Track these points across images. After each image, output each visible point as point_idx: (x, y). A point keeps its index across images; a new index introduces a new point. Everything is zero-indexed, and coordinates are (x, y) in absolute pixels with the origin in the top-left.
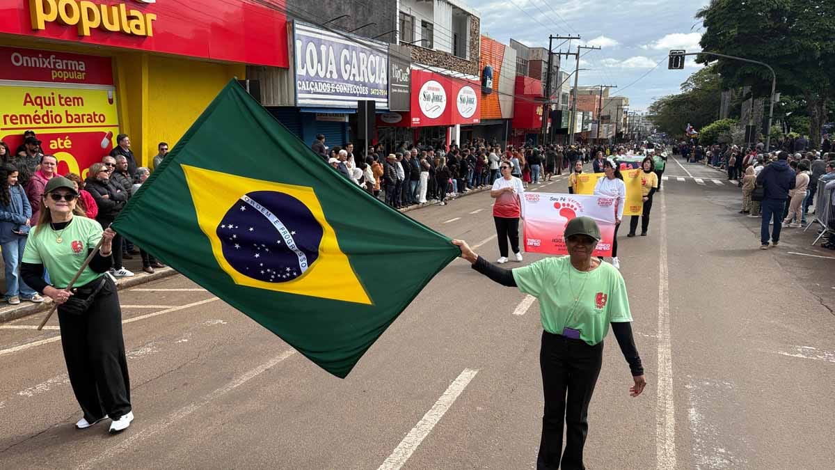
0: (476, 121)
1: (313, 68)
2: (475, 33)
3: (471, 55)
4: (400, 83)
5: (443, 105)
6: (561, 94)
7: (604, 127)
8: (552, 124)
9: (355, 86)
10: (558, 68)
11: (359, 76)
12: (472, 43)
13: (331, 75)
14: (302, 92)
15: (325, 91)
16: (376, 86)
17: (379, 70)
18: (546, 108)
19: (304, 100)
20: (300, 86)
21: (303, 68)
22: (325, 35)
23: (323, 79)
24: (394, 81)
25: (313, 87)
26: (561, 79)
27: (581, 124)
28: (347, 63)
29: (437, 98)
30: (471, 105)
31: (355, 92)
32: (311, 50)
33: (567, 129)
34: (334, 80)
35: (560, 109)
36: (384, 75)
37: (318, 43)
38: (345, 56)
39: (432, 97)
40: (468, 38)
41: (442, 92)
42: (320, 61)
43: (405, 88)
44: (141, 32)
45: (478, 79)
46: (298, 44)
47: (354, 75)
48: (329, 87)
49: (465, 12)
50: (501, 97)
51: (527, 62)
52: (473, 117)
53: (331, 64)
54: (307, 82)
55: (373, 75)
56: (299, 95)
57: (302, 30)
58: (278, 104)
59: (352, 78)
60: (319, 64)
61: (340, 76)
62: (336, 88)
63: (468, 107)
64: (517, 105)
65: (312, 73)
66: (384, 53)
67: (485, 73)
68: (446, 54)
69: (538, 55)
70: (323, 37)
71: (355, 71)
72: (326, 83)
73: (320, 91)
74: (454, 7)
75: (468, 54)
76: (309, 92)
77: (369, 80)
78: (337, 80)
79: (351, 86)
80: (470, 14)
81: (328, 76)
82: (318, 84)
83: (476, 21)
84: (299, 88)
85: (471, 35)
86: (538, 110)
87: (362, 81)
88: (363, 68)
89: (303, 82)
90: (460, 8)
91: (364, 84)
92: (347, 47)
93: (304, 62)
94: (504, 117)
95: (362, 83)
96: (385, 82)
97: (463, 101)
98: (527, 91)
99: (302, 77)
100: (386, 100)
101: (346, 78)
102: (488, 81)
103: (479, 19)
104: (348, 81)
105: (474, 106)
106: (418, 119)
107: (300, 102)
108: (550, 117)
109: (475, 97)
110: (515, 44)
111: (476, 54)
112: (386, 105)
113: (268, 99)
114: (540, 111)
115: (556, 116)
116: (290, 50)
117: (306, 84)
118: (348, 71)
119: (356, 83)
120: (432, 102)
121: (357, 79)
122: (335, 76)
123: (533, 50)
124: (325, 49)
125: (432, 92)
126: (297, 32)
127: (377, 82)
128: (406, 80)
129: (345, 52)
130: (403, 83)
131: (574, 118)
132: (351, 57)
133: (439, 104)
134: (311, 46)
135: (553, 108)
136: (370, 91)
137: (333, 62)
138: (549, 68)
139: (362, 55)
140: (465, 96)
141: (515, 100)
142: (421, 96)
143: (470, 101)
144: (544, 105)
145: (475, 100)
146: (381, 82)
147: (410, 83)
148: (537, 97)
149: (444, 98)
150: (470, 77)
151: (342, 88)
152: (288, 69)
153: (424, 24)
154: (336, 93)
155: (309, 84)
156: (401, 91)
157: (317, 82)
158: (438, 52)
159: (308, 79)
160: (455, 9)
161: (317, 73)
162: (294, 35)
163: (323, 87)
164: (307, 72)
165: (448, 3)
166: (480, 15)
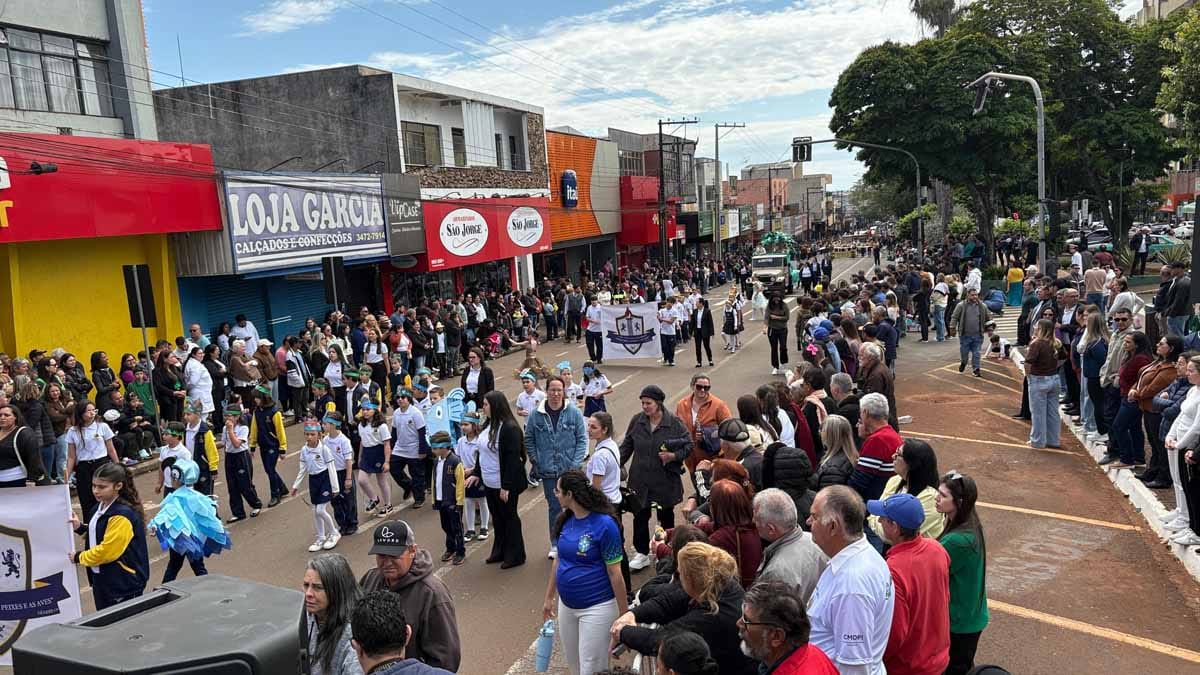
0: (543, 248)
1: (258, 224)
2: (537, 134)
3: (532, 164)
4: (404, 219)
5: (483, 237)
6: (703, 188)
7: (787, 221)
9: (329, 235)
10: (692, 155)
11: (336, 221)
12: (532, 149)
13: (289, 229)
14: (242, 256)
15: (280, 248)
16: (364, 229)
17: (369, 210)
18: (661, 215)
19: (246, 264)
20: (242, 249)
21: (243, 227)
23: (276, 234)
24: (396, 219)
25: (260, 246)
26: (697, 167)
27: (737, 225)
28: (312, 208)
29: (473, 230)
30: (534, 230)
31: (330, 243)
32: (254, 205)
33: (712, 235)
34: (293, 233)
36: (378, 214)
38: (310, 201)
39: (462, 229)
40: (527, 144)
41: (479, 220)
42: (269, 213)
43: (416, 225)
45: (547, 192)
46: (233, 199)
47: (327, 222)
48: (286, 244)
49: (516, 111)
51: (641, 154)
52: (538, 244)
53: (287, 214)
54: (251, 243)
55: (358, 217)
56: (239, 261)
57: (237, 182)
58: (215, 272)
59: (323, 226)
60: (268, 218)
61: (303, 226)
62: (299, 242)
63: (527, 232)
64: (625, 215)
65: (258, 230)
68: (488, 169)
69: (654, 144)
70: (272, 185)
71: (329, 216)
72: (282, 239)
73: (272, 249)
74: (495, 107)
75: (528, 164)
76: (256, 254)
77: (352, 224)
78: (299, 233)
79: (323, 235)
80: (525, 112)
81: (284, 229)
82: (268, 243)
83: (536, 119)
84: (238, 252)
85: (529, 138)
86: (654, 219)
87: (340, 225)
88: (340, 210)
89: (245, 245)
90: (506, 108)
91: (344, 230)
92: (312, 190)
93: (244, 219)
94: (604, 233)
95: (340, 229)
96: (381, 222)
97: (518, 226)
98: (637, 195)
99: (242, 239)
100: (385, 244)
101: (313, 226)
102: (570, 191)
103: (541, 116)
104: (317, 231)
105: (539, 231)
106: (440, 261)
107: (240, 268)
108: (678, 223)
109: (541, 219)
110: (616, 135)
111: (542, 162)
112: (385, 250)
113: (202, 266)
114: (656, 219)
115: (690, 221)
116: (222, 208)
117: (249, 245)
118: (317, 221)
119: (331, 231)
120: (464, 235)
121: (332, 225)
122: (295, 228)
123: (648, 138)
124: (277, 198)
125: (463, 223)
126: (230, 186)
127: (366, 224)
128: (415, 214)
129: (310, 197)
130: (410, 219)
131: (722, 220)
132: (321, 201)
133: (476, 236)
134: (254, 198)
136: (355, 238)
137: (291, 212)
139: (337, 196)
140: (521, 220)
142: (443, 229)
143: (531, 224)
145: (540, 222)
146: (373, 223)
147: (421, 218)
148: (650, 203)
149: (484, 227)
150: (534, 193)
151: (305, 241)
152: (222, 230)
153: (454, 131)
154: (299, 249)
155: (254, 245)
156: (408, 230)
157: (267, 241)
158: (473, 168)
159: (252, 238)
160: (497, 110)
161: (266, 229)
162: (225, 191)
163: (277, 244)
164: (250, 230)
165: (485, 104)
166: (542, 109)
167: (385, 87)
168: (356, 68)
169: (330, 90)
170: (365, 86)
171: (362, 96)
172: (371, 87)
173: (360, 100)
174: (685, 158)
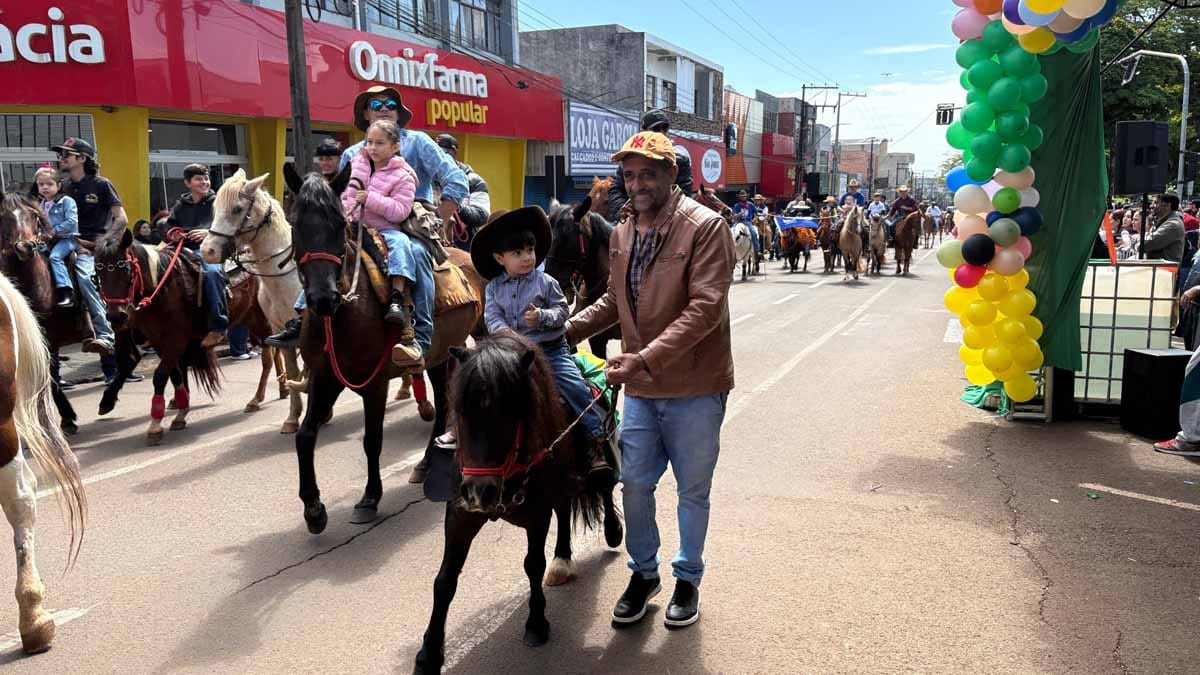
0: (721, 186)
1: (582, 140)
2: (718, 90)
3: (714, 114)
6: (818, 153)
8: (808, 190)
10: (814, 120)
12: (715, 102)
13: (595, 146)
14: (575, 163)
18: (799, 170)
19: (576, 169)
20: (574, 157)
21: (575, 140)
22: (590, 110)
23: (589, 150)
25: (582, 157)
26: (818, 133)
28: (606, 133)
30: (716, 170)
32: (580, 124)
34: (598, 150)
35: (818, 170)
37: (586, 117)
38: (605, 127)
40: (711, 96)
42: (587, 133)
44: (479, 121)
45: (722, 140)
46: (572, 119)
47: (612, 144)
48: (594, 157)
49: (707, 68)
50: (746, 160)
51: (775, 115)
52: (718, 182)
53: (595, 135)
54: (578, 153)
56: (573, 166)
57: (575, 107)
59: (610, 147)
60: (586, 136)
61: (601, 146)
62: (599, 157)
63: (713, 171)
64: (764, 168)
65: (581, 146)
66: (636, 122)
67: (729, 132)
68: (689, 116)
69: (789, 107)
70: (589, 112)
71: (613, 140)
72: (592, 154)
73: (586, 161)
74: (697, 64)
75: (711, 111)
76: (578, 162)
78: (600, 150)
80: (712, 70)
81: (593, 146)
82: (585, 155)
83: (719, 76)
84: (572, 160)
85: (714, 91)
86: (789, 173)
88: (619, 136)
90: (702, 65)
92: (607, 118)
93: (576, 135)
94: (749, 182)
97: (707, 165)
98: (776, 151)
99: (574, 149)
101: (606, 147)
102: (732, 141)
103: (722, 74)
104: (607, 151)
105: (719, 170)
107: (573, 171)
108: (804, 181)
109: (720, 161)
110: (761, 96)
111: (720, 112)
114: (792, 174)
115: (813, 180)
116: (565, 126)
117: (577, 155)
122: (598, 146)
123: (783, 101)
124: (590, 122)
126: (572, 109)
129: (606, 123)
131: (835, 182)
132: (610, 127)
134: (581, 120)
135: (809, 170)
137: (597, 133)
138: (803, 123)
139: (618, 125)
140: (710, 159)
141: (762, 162)
143: (715, 165)
144: (797, 167)
145: (720, 164)
148: (789, 157)
150: (715, 139)
151: (603, 157)
152: (563, 142)
153: (665, 84)
154: (599, 163)
155: (579, 155)
157: (585, 153)
158: (682, 114)
159: (579, 150)
160: (698, 66)
161: (585, 145)
162: (569, 112)
163: (589, 157)
164: (578, 145)
165: (691, 61)
166: (723, 68)
167: (638, 42)
168: (614, 27)
169: (590, 44)
170: (620, 42)
171: (617, 49)
172: (625, 42)
173: (616, 52)
174: (810, 122)
